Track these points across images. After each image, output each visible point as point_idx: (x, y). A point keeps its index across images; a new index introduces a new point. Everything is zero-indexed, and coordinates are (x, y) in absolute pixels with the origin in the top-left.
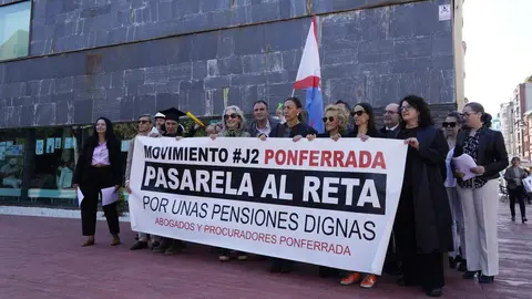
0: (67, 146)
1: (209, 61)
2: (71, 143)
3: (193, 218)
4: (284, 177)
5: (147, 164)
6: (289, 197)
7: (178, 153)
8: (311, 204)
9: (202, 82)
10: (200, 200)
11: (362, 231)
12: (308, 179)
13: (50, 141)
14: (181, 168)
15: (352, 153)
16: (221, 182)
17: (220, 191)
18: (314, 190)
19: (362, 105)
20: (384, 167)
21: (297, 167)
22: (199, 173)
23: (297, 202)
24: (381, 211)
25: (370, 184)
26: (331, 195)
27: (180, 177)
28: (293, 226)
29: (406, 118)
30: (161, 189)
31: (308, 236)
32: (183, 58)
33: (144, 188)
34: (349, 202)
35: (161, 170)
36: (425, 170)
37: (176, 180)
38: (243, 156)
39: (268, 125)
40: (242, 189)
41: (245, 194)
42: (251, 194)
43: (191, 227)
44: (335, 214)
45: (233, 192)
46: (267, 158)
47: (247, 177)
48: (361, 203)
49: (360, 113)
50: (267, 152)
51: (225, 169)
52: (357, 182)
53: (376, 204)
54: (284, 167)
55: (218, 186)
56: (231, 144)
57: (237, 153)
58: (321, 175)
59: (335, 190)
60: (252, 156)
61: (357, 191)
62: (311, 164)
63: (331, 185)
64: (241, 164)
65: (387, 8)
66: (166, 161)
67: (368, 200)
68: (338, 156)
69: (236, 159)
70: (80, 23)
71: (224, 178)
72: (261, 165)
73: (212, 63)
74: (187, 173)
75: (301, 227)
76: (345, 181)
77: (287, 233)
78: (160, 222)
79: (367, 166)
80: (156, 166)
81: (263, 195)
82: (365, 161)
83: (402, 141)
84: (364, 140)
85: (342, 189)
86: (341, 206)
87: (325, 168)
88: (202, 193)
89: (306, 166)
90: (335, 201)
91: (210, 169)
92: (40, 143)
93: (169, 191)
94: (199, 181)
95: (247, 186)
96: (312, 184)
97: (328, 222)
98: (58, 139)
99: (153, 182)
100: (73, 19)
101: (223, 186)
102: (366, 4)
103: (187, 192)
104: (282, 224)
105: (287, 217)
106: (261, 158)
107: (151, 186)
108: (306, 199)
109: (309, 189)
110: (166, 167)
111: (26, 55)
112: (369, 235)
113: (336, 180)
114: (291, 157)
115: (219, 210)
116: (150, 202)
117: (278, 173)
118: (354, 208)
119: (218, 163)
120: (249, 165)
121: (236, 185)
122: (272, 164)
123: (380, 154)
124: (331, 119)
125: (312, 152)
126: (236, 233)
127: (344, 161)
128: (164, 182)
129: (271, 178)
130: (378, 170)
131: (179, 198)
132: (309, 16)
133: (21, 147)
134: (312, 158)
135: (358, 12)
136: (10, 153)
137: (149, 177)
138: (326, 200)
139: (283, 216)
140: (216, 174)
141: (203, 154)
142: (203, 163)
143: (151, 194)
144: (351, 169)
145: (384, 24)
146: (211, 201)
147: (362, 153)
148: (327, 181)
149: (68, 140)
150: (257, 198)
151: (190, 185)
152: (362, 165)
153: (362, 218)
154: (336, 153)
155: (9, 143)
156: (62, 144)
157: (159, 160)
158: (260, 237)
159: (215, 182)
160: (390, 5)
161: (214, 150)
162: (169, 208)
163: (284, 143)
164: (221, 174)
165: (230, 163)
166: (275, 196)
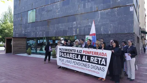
0: (44, 42)
1: (74, 22)
2: (45, 41)
3: (69, 64)
4: (87, 57)
5: (60, 52)
6: (88, 61)
7: (66, 50)
8: (92, 63)
9: (72, 27)
10: (70, 60)
11: (102, 69)
12: (91, 57)
13: (41, 40)
14: (67, 53)
15: (100, 53)
16: (74, 56)
17: (74, 58)
18: (93, 60)
19: (103, 42)
20: (106, 56)
21: (89, 55)
22: (70, 54)
23: (89, 62)
24: (106, 65)
25: (103, 60)
26: (96, 61)
27: (67, 55)
28: (89, 67)
29: (113, 45)
30: (63, 57)
31: (92, 69)
32: (68, 22)
33: (60, 57)
34: (99, 63)
35: (63, 53)
36: (116, 57)
37: (66, 55)
38: (79, 51)
39: (84, 44)
40: (78, 58)
41: (79, 59)
42: (80, 59)
43: (69, 65)
44: (97, 65)
45: (77, 59)
46: (83, 52)
47: (79, 56)
48: (102, 64)
49: (102, 44)
50: (83, 51)
51: (75, 54)
52: (101, 59)
53: (105, 64)
54: (87, 54)
55: (74, 57)
56: (76, 49)
57: (78, 51)
58: (94, 57)
59: (97, 60)
60: (80, 51)
61: (101, 61)
62: (92, 54)
63: (96, 59)
64: (78, 53)
65: (116, 8)
66: (64, 51)
67: (103, 63)
68: (97, 53)
69: (77, 52)
70: (46, 14)
71: (75, 56)
72: (82, 54)
73: (75, 23)
74: (68, 54)
75: (90, 67)
76: (99, 59)
77: (87, 68)
78: (63, 64)
79: (103, 56)
80: (62, 52)
81: (83, 60)
82: (103, 55)
83: (110, 51)
84: (103, 50)
85: (98, 60)
86: (98, 64)
87: (95, 55)
88: (71, 59)
89: (91, 55)
90: (97, 62)
91: (73, 54)
92: (39, 41)
93: (64, 57)
94: (70, 56)
95: (79, 58)
96: (92, 59)
97: (95, 67)
98: (42, 40)
99: (61, 55)
100: (44, 13)
101: (75, 57)
102: (111, 7)
103: (68, 58)
104: (86, 66)
105: (87, 65)
106: (82, 52)
107: (61, 56)
108: (91, 61)
109: (92, 60)
110: (64, 53)
111: (35, 21)
112: (103, 70)
113: (97, 58)
114: (88, 52)
115: (74, 62)
116: (61, 59)
117: (85, 56)
118: (100, 64)
119: (74, 52)
120: (80, 53)
121: (77, 57)
122: (84, 54)
123: (106, 53)
124: (97, 44)
125: (92, 52)
126: (77, 67)
127: (99, 54)
128: (63, 56)
129: (84, 56)
130: (105, 57)
131: (66, 59)
132: (97, 11)
133: (35, 42)
134: (92, 53)
135: (109, 10)
136: (33, 43)
137: (61, 54)
138: (95, 62)
139: (86, 65)
140: (73, 55)
141: (71, 50)
142: (71, 52)
143: (61, 58)
144: (100, 56)
145: (116, 12)
146: (72, 60)
147: (102, 53)
148: (95, 58)
149: (44, 40)
150: (81, 60)
151: (69, 56)
152: (102, 56)
153: (102, 67)
154: (97, 52)
155: (33, 41)
156: (43, 41)
157: (63, 51)
158: (82, 68)
159: (73, 56)
160: (117, 7)
161: (73, 50)
162: (64, 61)
163: (87, 49)
164: (74, 55)
165: (76, 53)
166: (85, 60)
